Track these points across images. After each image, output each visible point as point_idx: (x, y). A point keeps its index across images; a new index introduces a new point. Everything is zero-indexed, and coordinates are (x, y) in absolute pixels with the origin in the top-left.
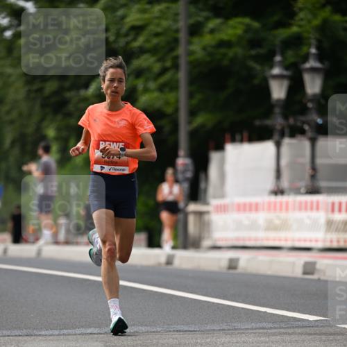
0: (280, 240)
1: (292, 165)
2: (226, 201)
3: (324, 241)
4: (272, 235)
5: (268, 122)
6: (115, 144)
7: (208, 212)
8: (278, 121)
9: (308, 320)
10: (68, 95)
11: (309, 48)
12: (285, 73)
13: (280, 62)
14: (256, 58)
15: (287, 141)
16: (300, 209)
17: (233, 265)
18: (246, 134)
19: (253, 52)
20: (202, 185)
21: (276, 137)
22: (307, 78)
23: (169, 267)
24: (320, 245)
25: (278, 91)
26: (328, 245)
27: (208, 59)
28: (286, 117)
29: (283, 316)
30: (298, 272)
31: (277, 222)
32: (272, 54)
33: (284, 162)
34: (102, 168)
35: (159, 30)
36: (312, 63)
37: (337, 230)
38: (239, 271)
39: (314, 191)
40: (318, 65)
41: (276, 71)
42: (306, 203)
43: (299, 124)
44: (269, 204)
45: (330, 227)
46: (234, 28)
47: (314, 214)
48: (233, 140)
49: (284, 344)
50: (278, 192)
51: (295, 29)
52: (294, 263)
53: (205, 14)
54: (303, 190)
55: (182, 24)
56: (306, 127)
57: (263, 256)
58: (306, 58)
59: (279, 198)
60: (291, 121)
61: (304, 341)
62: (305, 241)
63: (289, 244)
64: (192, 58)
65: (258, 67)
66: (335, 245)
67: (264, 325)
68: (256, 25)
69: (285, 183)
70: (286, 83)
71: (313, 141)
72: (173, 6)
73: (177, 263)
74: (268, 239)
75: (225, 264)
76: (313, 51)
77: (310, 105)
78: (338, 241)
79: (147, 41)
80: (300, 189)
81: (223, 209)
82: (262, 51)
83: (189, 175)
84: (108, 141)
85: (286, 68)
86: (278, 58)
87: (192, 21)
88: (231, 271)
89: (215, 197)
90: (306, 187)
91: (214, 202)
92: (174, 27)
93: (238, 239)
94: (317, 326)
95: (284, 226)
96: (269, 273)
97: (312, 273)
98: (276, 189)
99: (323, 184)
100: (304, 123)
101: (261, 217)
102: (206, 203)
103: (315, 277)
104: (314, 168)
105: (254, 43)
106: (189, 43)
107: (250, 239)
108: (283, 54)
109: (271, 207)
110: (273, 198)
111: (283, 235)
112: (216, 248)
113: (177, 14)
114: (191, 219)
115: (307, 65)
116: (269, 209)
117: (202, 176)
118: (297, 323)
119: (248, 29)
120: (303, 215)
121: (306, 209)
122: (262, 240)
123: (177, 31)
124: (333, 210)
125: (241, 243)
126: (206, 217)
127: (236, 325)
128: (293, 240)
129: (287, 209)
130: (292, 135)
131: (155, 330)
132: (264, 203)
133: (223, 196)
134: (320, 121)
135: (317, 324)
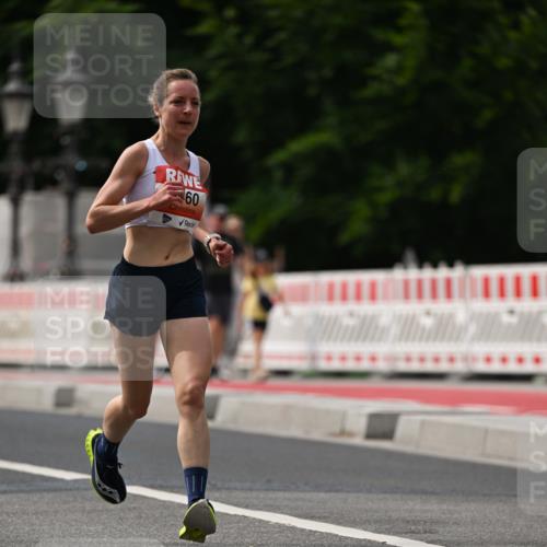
1: (38, 234)
8: (15, 166)
9: (63, 480)
15: (29, 198)
21: (13, 189)
30: (47, 403)
31: (13, 325)
33: (25, 229)
43: (48, 171)
49: (25, 517)
50: (15, 276)
52: (39, 391)
56: (61, 176)
59: (18, 288)
61: (56, 512)
63: (32, 359)
70: (26, 107)
71: (71, 197)
77: (67, 140)
94: (78, 489)
97: (69, 405)
98: (12, 271)
100: (57, 167)
103: (73, 411)
110: (7, 288)
118: (46, 484)
130: (38, 187)
134: (81, 165)
135: (77, 485)
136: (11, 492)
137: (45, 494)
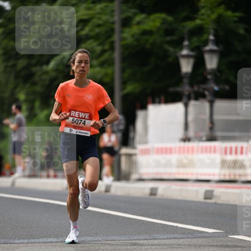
0: (187, 174)
1: (196, 120)
2: (149, 146)
3: (219, 175)
4: (182, 170)
5: (179, 89)
6: (83, 113)
7: (135, 155)
8: (186, 89)
9: (208, 232)
10: (34, 69)
11: (209, 35)
12: (192, 53)
13: (187, 46)
14: (170, 43)
15: (192, 103)
16: (202, 152)
17: (153, 192)
18: (163, 98)
19: (168, 39)
20: (131, 135)
21: (185, 99)
22: (207, 57)
23: (108, 194)
24: (217, 178)
25: (186, 67)
26: (222, 178)
27: (135, 43)
28: (192, 85)
29: (189, 229)
30: (201, 198)
31: (185, 161)
32: (182, 40)
33: (190, 118)
34: (71, 130)
35: (100, 22)
36: (210, 47)
37: (229, 167)
38: (158, 196)
39: (212, 139)
40: (215, 48)
41: (185, 52)
42: (206, 148)
43: (201, 90)
44: (180, 148)
45: (224, 165)
46: (155, 21)
47: (212, 156)
48: (154, 102)
50: (186, 139)
51: (198, 22)
52: (197, 192)
53: (133, 11)
54: (204, 138)
55: (116, 18)
56: (207, 93)
57: (175, 186)
58: (206, 43)
59: (187, 144)
60: (196, 88)
62: (206, 175)
63: (194, 177)
64: (124, 42)
65: (171, 49)
66: (227, 178)
67: (177, 236)
68: (170, 19)
69: (191, 133)
70: (192, 61)
71: (212, 103)
72: (110, 5)
73: (113, 191)
74: (178, 174)
75: (147, 192)
76: (212, 37)
77: (209, 77)
78: (230, 175)
79: (91, 30)
80: (202, 137)
81: (146, 152)
82: (175, 38)
83: (122, 127)
84: (78, 111)
85: (192, 50)
86: (186, 43)
87: (123, 16)
88: (153, 197)
89: (140, 143)
90: (206, 136)
91: (140, 147)
92: (111, 20)
93: (157, 174)
94: (214, 237)
95: (191, 164)
96: (180, 198)
97: (211, 198)
98: (184, 137)
99: (218, 134)
100: (205, 89)
101: (174, 158)
102: (134, 148)
103: (213, 201)
104: (212, 122)
105: (169, 32)
106: (122, 32)
107: (166, 174)
108: (189, 40)
109: (181, 151)
110: (182, 144)
111: (189, 170)
112: (141, 180)
113: (113, 11)
114: (123, 159)
115: (207, 48)
116: (180, 152)
117: (131, 128)
118: (200, 234)
119: (164, 22)
120: (204, 156)
121: (206, 152)
122: (175, 174)
123: (113, 23)
124: (226, 153)
125: (159, 177)
126: (134, 158)
127: (156, 236)
128: (197, 174)
129: (193, 152)
130: (196, 99)
131: (97, 239)
132: (176, 148)
133: (146, 142)
134: (216, 88)
135: (214, 235)
136: (184, 238)
137: (199, 239)
